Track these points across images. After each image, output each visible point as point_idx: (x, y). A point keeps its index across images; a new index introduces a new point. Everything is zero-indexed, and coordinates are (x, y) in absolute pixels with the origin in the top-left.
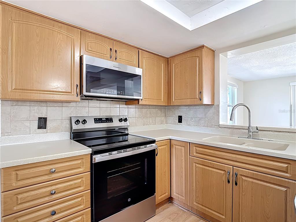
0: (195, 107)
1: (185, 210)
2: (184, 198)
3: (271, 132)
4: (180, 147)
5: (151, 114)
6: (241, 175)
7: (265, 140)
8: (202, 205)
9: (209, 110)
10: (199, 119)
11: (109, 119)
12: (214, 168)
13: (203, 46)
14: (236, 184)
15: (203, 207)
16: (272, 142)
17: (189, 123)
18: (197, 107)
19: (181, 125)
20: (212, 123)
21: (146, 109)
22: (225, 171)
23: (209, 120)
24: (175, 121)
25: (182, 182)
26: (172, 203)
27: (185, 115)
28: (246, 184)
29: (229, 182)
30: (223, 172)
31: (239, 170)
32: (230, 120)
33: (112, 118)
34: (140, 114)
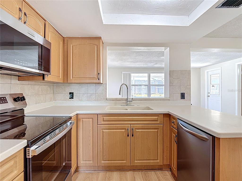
0: (86, 85)
1: (92, 172)
2: (92, 162)
3: (137, 101)
4: (88, 120)
5: (42, 91)
6: (135, 129)
7: (136, 106)
8: (109, 160)
9: (99, 87)
10: (90, 94)
11: (2, 99)
12: (117, 129)
13: (100, 38)
14: (133, 136)
15: (109, 162)
16: (139, 106)
17: (80, 99)
18: (89, 85)
19: (72, 100)
20: (102, 97)
21: (38, 86)
22: (125, 129)
23: (99, 95)
24: (66, 97)
25: (90, 149)
26: (78, 172)
27: (77, 92)
28: (138, 134)
29: (128, 136)
30: (124, 130)
31: (134, 126)
32: (119, 94)
33: (5, 97)
34: (33, 91)
